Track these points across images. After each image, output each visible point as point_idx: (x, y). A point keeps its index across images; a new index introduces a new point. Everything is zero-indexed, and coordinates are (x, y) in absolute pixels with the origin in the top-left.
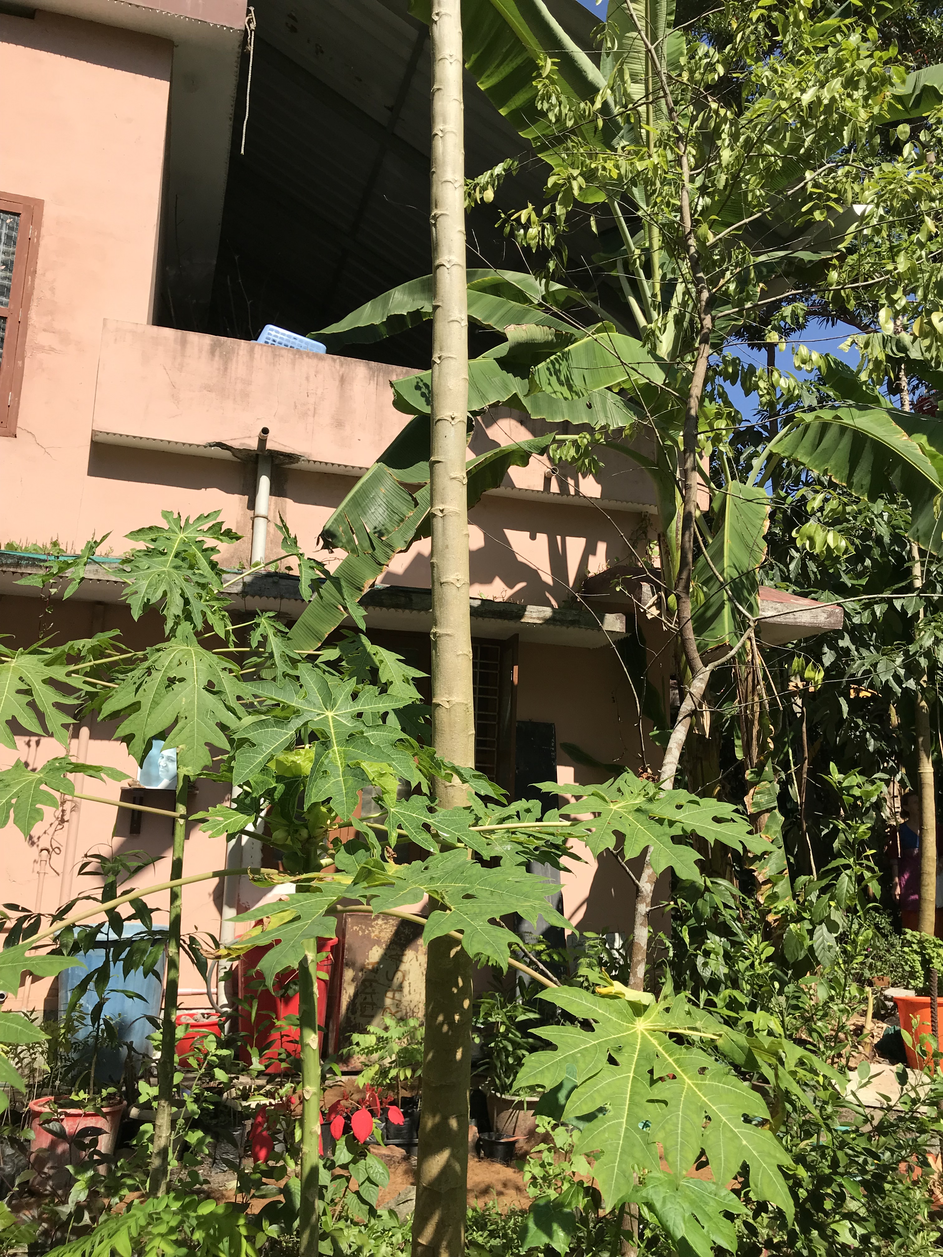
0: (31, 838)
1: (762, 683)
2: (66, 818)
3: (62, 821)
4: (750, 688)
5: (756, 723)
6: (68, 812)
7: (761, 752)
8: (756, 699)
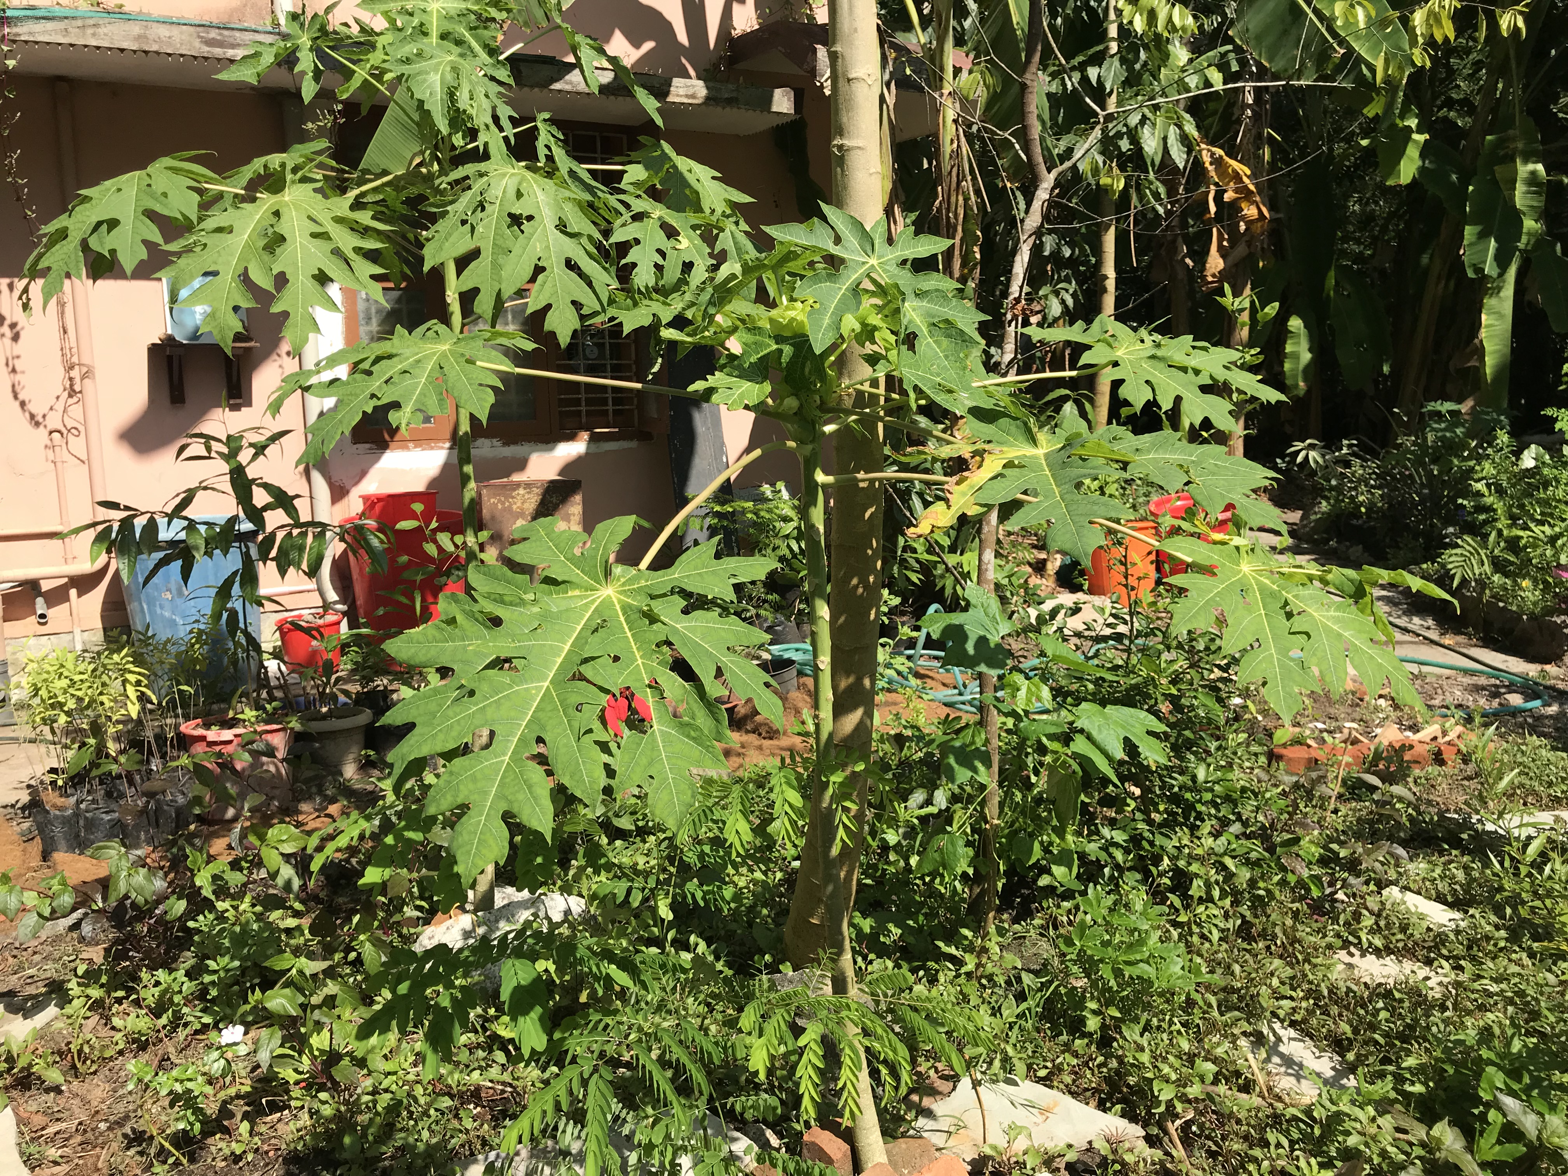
0: (32, 416)
1: (969, 178)
2: (77, 388)
3: (72, 392)
4: (954, 185)
5: (960, 228)
6: (77, 380)
7: (963, 265)
8: (961, 198)
